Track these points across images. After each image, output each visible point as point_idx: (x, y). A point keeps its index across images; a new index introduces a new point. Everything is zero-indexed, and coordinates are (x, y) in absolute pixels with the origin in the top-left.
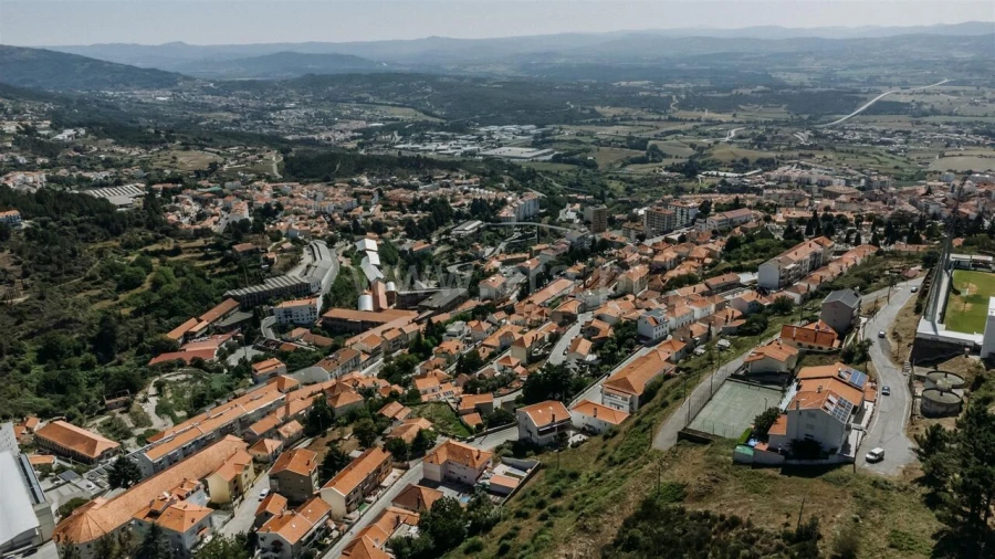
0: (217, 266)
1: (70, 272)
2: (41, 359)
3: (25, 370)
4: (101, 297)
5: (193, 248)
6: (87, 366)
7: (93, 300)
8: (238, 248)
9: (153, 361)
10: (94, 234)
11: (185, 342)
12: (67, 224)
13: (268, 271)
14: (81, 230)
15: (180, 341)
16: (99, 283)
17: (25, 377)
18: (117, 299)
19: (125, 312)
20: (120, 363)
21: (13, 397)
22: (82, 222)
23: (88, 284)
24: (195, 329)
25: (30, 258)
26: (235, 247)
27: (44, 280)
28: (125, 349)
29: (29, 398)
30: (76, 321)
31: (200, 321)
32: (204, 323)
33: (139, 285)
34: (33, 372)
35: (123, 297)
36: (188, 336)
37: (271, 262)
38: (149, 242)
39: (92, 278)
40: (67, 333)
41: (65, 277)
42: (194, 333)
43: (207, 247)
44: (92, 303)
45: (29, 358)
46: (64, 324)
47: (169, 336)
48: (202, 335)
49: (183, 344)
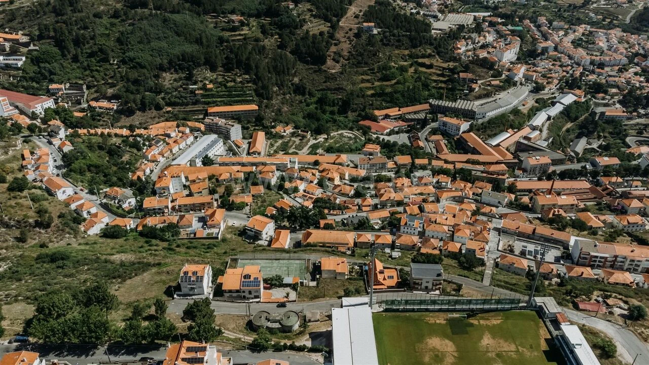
0: (442, 82)
1: (366, 63)
2: (316, 103)
3: (308, 105)
4: (368, 81)
5: (440, 67)
6: (332, 113)
7: (363, 81)
8: (462, 75)
9: (361, 123)
10: (403, 44)
11: (384, 119)
12: (394, 35)
13: (466, 95)
14: (399, 41)
15: (380, 118)
16: (373, 73)
17: (306, 108)
18: (373, 84)
19: (370, 92)
20: (346, 117)
21: (293, 114)
22: (403, 36)
23: (369, 72)
24: (391, 114)
25: (357, 51)
26: (461, 74)
27: (353, 64)
28: (354, 111)
29: (300, 118)
30: (345, 90)
31: (399, 110)
32: (400, 113)
33: (389, 80)
34: (311, 107)
35: (377, 84)
36: (387, 116)
37: (471, 90)
38: (423, 56)
39: (373, 69)
40: (337, 94)
41: (363, 65)
43: (446, 69)
44: (362, 83)
45: (314, 100)
46: (339, 89)
47: (377, 113)
48: (395, 119)
49: (382, 119)
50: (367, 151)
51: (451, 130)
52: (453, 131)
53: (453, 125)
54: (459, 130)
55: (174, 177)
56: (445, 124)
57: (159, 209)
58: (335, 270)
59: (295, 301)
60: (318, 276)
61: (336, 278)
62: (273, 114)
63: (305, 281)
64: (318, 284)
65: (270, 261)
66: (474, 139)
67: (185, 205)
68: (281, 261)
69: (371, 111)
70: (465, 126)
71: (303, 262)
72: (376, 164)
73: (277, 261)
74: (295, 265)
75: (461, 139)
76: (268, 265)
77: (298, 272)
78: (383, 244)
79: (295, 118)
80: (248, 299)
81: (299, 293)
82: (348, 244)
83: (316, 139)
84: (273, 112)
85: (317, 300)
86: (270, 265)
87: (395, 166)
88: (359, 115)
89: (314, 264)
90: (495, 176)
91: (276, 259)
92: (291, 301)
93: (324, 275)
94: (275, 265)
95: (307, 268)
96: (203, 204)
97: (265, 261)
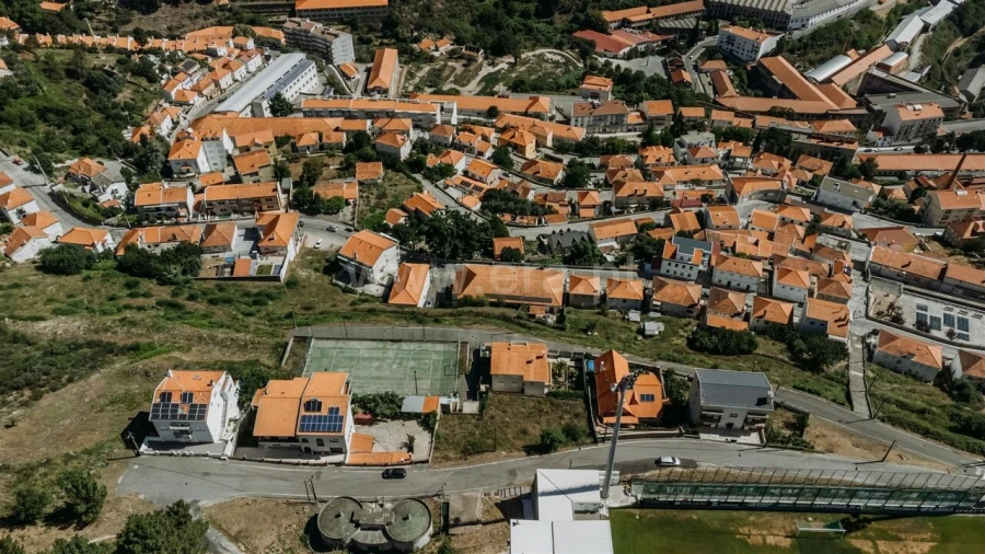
6: (525, 15)
9: (578, 34)
11: (619, 28)
15: (613, 25)
20: (551, 23)
21: (453, 16)
24: (633, 19)
28: (565, 11)
29: (465, 24)
31: (648, 12)
32: (650, 16)
36: (625, 23)
42: (630, 22)
47: (607, 16)
48: (639, 28)
49: (615, 29)
50: (587, 90)
51: (741, 51)
52: (745, 53)
53: (746, 41)
54: (757, 52)
55: (207, 140)
56: (731, 39)
57: (169, 209)
58: (521, 377)
59: (427, 461)
60: (483, 388)
61: (522, 391)
62: (416, 15)
63: (453, 400)
64: (482, 408)
65: (381, 345)
66: (782, 68)
67: (221, 202)
68: (404, 346)
69: (597, 12)
70: (768, 43)
71: (452, 348)
72: (606, 116)
73: (396, 346)
74: (434, 357)
75: (760, 69)
76: (375, 354)
77: (440, 374)
78: (625, 301)
79: (455, 23)
80: (317, 455)
81: (438, 437)
82: (550, 300)
83: (493, 64)
84: (415, 10)
85: (478, 457)
86: (379, 354)
87: (641, 121)
88: (575, 20)
89: (476, 352)
90: (834, 145)
91: (393, 341)
92: (417, 463)
93: (497, 385)
94: (391, 354)
95: (462, 362)
96: (257, 200)
97: (369, 343)
